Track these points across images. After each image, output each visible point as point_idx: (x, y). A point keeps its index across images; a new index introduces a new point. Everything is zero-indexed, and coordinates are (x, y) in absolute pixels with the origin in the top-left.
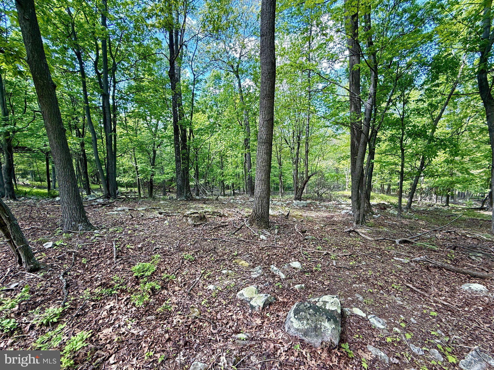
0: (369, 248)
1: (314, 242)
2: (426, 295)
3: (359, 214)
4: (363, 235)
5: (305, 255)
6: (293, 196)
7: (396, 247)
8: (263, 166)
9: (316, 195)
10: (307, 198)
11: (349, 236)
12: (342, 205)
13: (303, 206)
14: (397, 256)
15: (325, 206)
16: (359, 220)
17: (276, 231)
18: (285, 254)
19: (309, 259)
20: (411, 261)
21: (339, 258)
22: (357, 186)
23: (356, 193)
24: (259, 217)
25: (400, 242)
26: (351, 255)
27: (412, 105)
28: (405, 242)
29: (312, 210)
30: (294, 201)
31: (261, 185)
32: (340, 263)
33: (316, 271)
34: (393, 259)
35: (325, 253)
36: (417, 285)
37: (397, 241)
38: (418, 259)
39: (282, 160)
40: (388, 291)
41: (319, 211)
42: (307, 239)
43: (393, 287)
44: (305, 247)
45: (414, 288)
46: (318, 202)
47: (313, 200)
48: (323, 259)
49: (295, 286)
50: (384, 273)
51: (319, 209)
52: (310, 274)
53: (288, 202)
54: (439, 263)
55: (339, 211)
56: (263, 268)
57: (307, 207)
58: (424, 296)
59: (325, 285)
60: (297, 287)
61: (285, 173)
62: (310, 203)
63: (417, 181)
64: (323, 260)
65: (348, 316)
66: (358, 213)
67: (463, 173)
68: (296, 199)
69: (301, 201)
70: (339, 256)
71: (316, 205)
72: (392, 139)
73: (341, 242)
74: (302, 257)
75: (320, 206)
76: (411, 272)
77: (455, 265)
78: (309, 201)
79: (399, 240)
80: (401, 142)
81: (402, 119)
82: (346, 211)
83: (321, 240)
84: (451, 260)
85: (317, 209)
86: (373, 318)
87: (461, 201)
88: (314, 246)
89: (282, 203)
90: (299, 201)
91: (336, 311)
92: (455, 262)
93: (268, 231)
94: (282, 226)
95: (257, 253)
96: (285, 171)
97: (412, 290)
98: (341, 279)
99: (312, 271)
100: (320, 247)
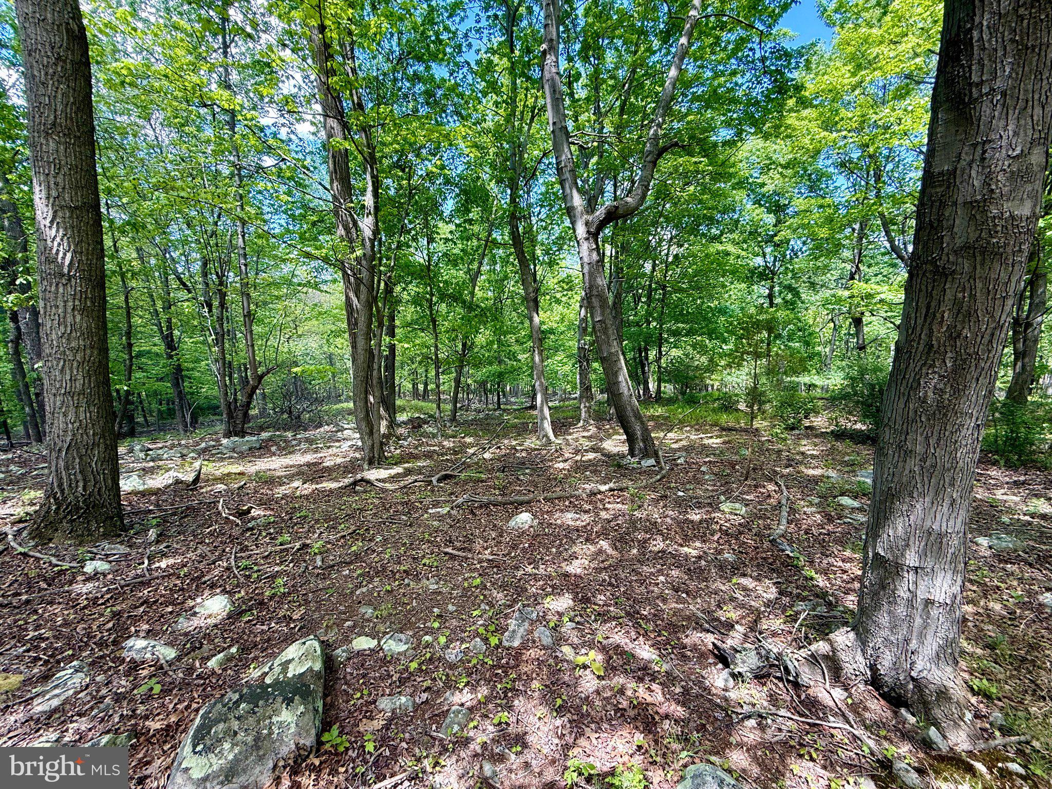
0: (390, 507)
1: (272, 531)
2: (470, 556)
3: (373, 445)
4: (380, 485)
5: (246, 568)
6: (220, 428)
7: (432, 491)
8: (71, 349)
9: (285, 416)
10: (262, 429)
11: (355, 492)
12: (345, 432)
13: (250, 449)
14: (434, 506)
15: (307, 440)
16: (374, 457)
17: (152, 534)
18: (182, 589)
19: (255, 575)
20: (452, 508)
21: (329, 546)
22: (363, 390)
23: (362, 404)
24: (78, 508)
25: (439, 480)
26: (355, 531)
27: (440, 247)
28: (446, 477)
29: (274, 454)
30: (225, 441)
31: (72, 410)
32: (331, 558)
33: (271, 598)
34: (427, 513)
35: (298, 545)
36: (458, 544)
37: (434, 479)
38: (460, 500)
39: (176, 333)
40: (417, 575)
41: (290, 453)
42: (252, 529)
43: (424, 565)
44: (245, 549)
45: (454, 552)
46: (289, 434)
47: (278, 430)
48: (292, 561)
49: (209, 664)
50: (411, 544)
51: (291, 449)
52: (255, 612)
53: (203, 445)
54: (485, 499)
55: (337, 444)
56: (93, 664)
57: (263, 449)
58: (467, 559)
59: (294, 621)
60: (212, 663)
61: (193, 369)
62: (270, 439)
63: (460, 373)
64: (291, 565)
65: (342, 663)
66: (369, 443)
67: (510, 360)
68: (228, 435)
69: (243, 437)
70: (330, 543)
71: (285, 441)
72: (416, 301)
73: (336, 511)
74: (235, 576)
75: (294, 443)
76: (451, 526)
77: (503, 495)
78: (265, 435)
79: (437, 476)
80: (430, 307)
81: (428, 267)
82: (350, 443)
83: (291, 519)
84: (499, 489)
85: (287, 449)
86: (390, 641)
87: (513, 400)
88: (271, 539)
89: (185, 452)
90: (237, 439)
91: (310, 669)
92: (503, 490)
93: (121, 543)
94: (174, 514)
95: (66, 623)
96: (191, 365)
97: (453, 557)
98: (330, 591)
99: (262, 603)
100: (287, 537)
